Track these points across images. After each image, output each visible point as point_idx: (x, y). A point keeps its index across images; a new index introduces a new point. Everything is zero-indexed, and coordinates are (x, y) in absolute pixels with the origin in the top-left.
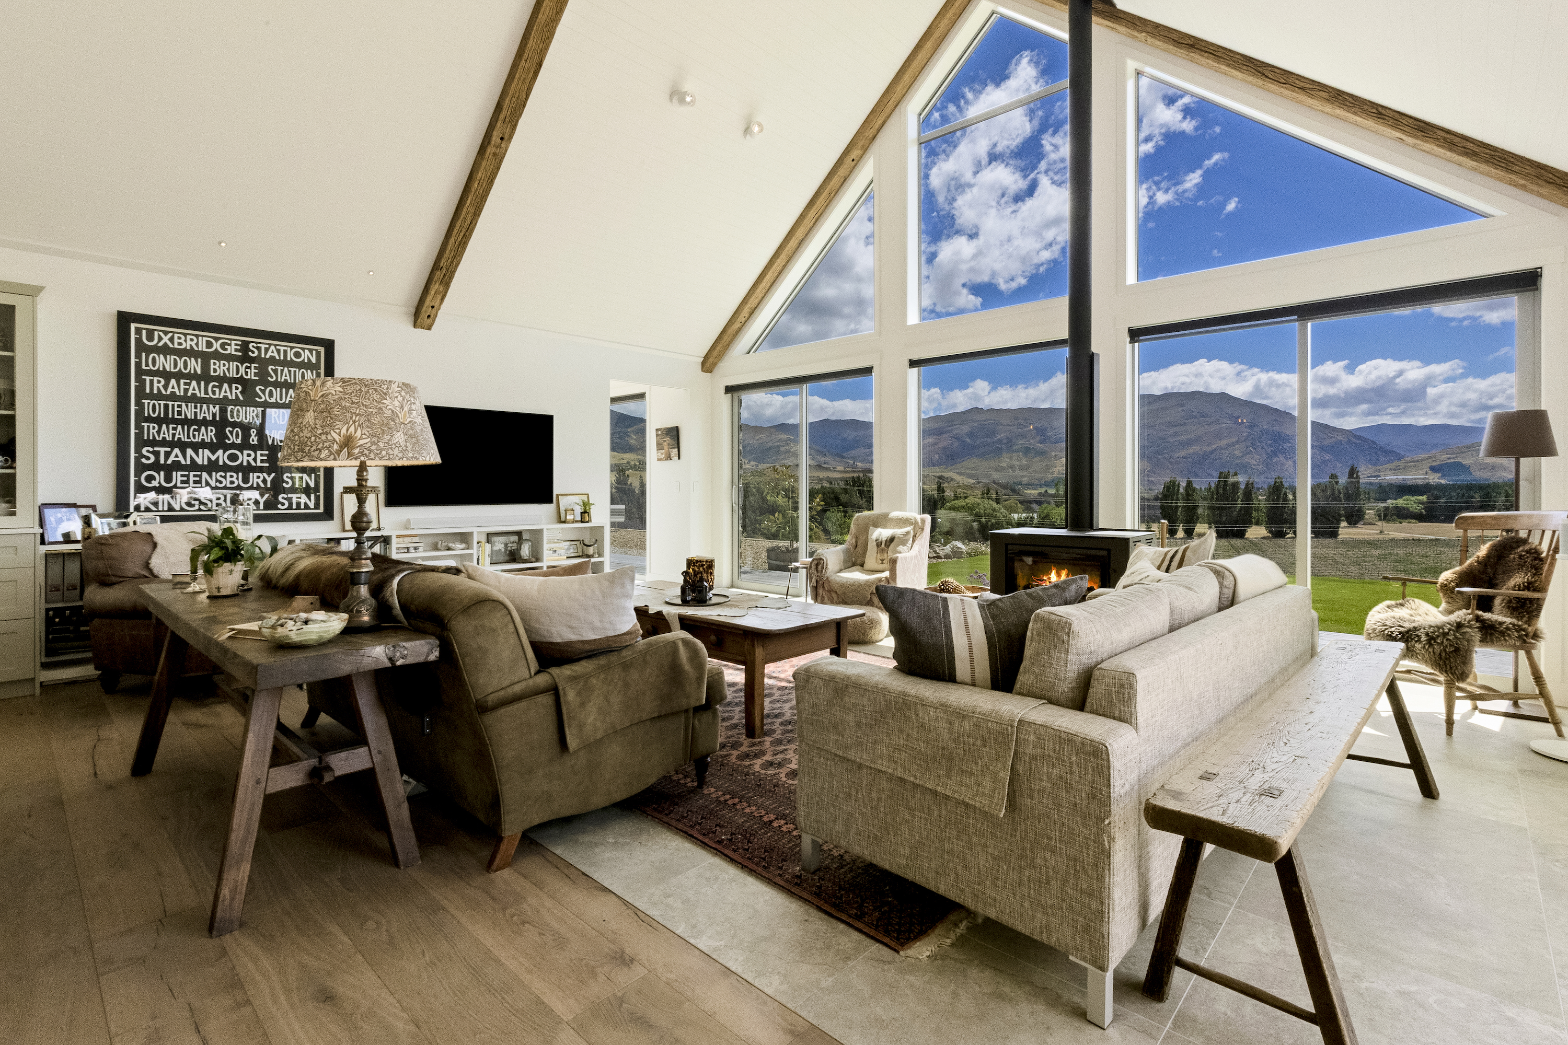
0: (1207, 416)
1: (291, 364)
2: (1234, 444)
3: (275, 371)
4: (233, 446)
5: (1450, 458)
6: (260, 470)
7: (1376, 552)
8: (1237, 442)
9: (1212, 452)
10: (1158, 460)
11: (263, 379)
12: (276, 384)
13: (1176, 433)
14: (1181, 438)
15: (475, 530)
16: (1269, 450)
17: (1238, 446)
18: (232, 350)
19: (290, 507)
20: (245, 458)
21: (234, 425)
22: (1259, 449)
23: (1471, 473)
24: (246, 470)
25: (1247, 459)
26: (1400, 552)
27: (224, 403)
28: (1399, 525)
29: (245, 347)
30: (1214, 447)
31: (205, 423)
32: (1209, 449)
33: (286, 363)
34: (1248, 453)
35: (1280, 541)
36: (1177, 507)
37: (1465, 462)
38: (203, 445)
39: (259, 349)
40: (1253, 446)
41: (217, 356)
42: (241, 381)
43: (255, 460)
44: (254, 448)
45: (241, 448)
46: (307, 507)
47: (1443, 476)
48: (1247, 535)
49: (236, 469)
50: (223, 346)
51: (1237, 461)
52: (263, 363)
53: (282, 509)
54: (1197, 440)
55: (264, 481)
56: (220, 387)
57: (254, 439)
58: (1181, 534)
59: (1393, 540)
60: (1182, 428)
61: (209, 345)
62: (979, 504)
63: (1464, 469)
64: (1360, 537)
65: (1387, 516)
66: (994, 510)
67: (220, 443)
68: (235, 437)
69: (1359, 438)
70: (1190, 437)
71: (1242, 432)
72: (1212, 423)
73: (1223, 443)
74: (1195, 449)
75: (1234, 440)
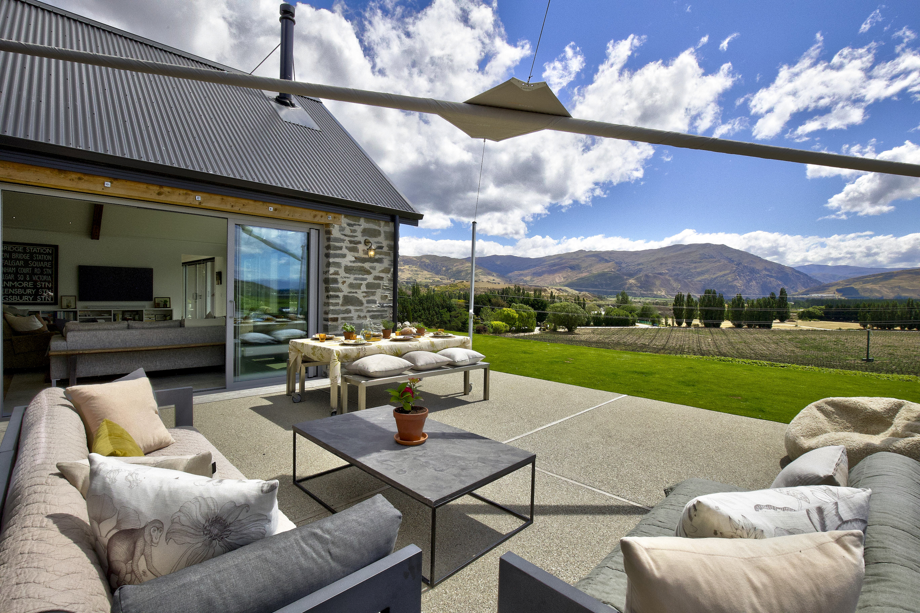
0: (714, 258)
1: (42, 253)
2: (728, 274)
3: (36, 256)
4: (20, 281)
5: (848, 285)
6: (30, 288)
7: (788, 337)
8: (730, 273)
9: (715, 279)
10: (685, 282)
11: (32, 259)
12: (36, 260)
13: (695, 268)
14: (698, 270)
15: (112, 310)
16: (747, 278)
18: (20, 250)
19: (42, 300)
20: (25, 284)
21: (21, 274)
22: (742, 277)
23: (858, 294)
24: (25, 288)
25: (735, 283)
26: (802, 337)
27: (17, 267)
28: (809, 322)
29: (25, 249)
30: (717, 275)
31: (10, 273)
33: (40, 253)
34: (735, 280)
35: (739, 330)
36: (682, 310)
37: (856, 287)
38: (10, 280)
39: (30, 249)
40: (739, 275)
41: (15, 252)
42: (23, 260)
43: (28, 285)
44: (28, 281)
45: (23, 281)
46: (48, 300)
47: (843, 295)
48: (721, 326)
49: (22, 288)
50: (17, 249)
52: (31, 254)
53: (39, 301)
54: (707, 271)
55: (32, 292)
56: (16, 262)
57: (28, 279)
58: (684, 325)
59: (801, 330)
60: (699, 264)
61: (12, 249)
62: (568, 305)
63: (856, 291)
64: (783, 328)
65: (803, 316)
66: (577, 309)
67: (16, 279)
68: (21, 278)
69: (798, 272)
70: (703, 269)
71: (733, 267)
72: (715, 262)
73: (723, 273)
74: (706, 276)
75: (728, 272)
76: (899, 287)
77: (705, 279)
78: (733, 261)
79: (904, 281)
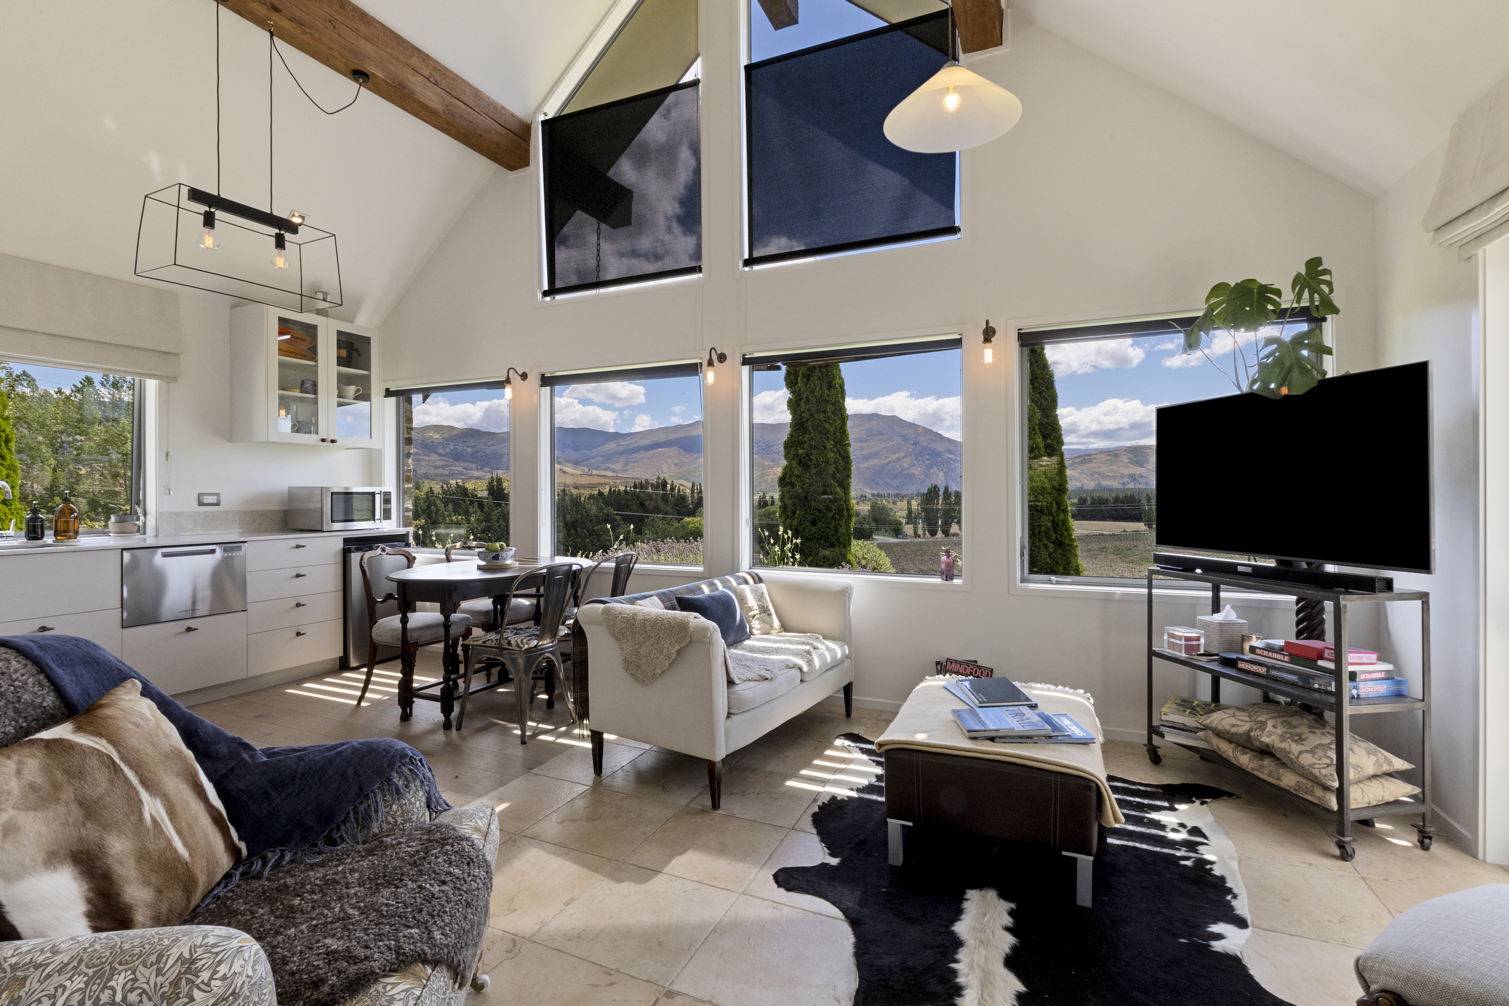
0: (884, 434)
2: (903, 458)
8: (906, 456)
9: (887, 464)
16: (927, 464)
17: (905, 460)
22: (921, 462)
25: (912, 470)
30: (889, 460)
32: (885, 462)
34: (912, 466)
40: (917, 460)
51: (906, 472)
54: (876, 454)
60: (865, 444)
70: (870, 451)
71: (908, 448)
72: (886, 440)
73: (895, 457)
74: (875, 461)
75: (903, 454)
76: (1099, 473)
77: (874, 465)
78: (908, 440)
79: (1102, 465)
